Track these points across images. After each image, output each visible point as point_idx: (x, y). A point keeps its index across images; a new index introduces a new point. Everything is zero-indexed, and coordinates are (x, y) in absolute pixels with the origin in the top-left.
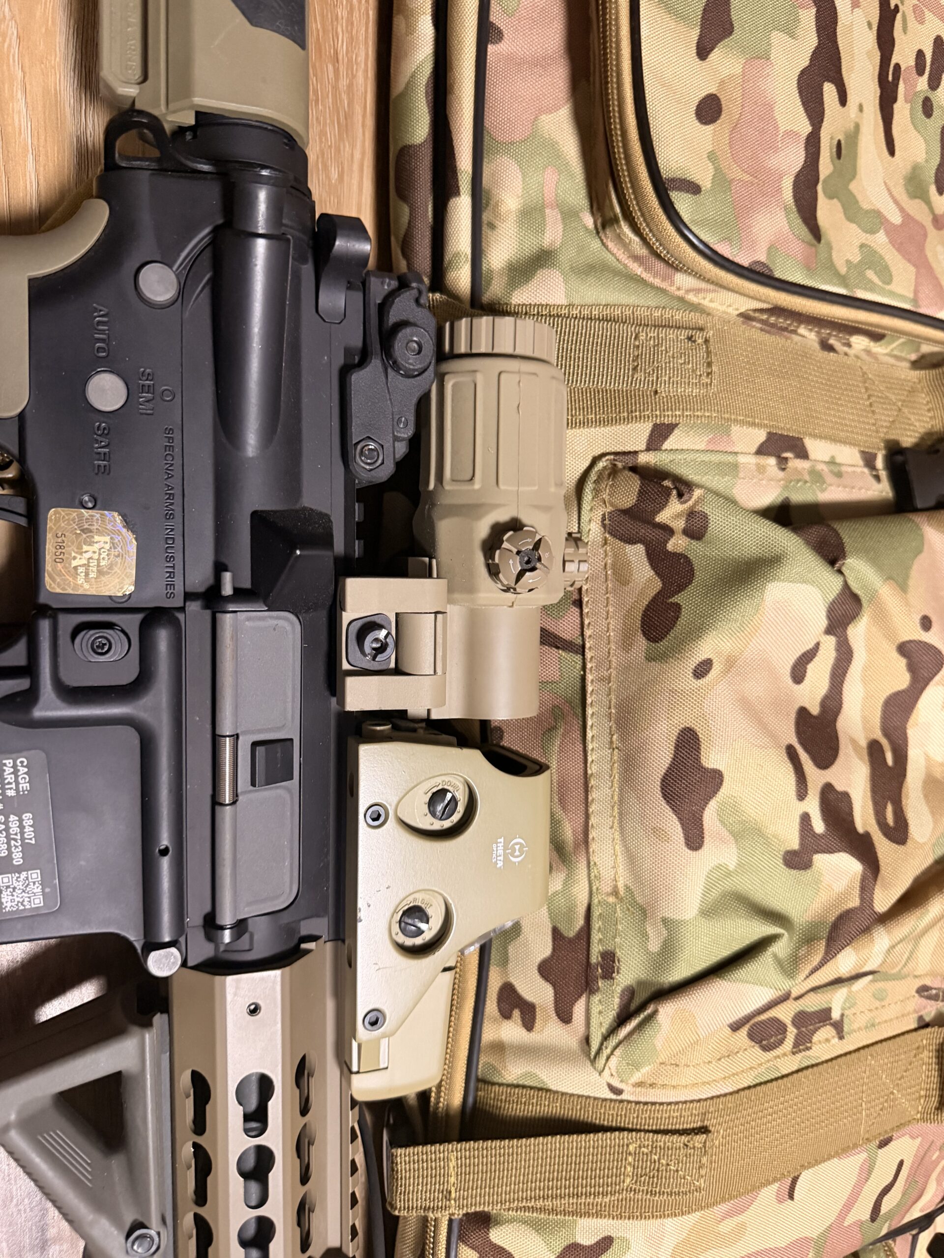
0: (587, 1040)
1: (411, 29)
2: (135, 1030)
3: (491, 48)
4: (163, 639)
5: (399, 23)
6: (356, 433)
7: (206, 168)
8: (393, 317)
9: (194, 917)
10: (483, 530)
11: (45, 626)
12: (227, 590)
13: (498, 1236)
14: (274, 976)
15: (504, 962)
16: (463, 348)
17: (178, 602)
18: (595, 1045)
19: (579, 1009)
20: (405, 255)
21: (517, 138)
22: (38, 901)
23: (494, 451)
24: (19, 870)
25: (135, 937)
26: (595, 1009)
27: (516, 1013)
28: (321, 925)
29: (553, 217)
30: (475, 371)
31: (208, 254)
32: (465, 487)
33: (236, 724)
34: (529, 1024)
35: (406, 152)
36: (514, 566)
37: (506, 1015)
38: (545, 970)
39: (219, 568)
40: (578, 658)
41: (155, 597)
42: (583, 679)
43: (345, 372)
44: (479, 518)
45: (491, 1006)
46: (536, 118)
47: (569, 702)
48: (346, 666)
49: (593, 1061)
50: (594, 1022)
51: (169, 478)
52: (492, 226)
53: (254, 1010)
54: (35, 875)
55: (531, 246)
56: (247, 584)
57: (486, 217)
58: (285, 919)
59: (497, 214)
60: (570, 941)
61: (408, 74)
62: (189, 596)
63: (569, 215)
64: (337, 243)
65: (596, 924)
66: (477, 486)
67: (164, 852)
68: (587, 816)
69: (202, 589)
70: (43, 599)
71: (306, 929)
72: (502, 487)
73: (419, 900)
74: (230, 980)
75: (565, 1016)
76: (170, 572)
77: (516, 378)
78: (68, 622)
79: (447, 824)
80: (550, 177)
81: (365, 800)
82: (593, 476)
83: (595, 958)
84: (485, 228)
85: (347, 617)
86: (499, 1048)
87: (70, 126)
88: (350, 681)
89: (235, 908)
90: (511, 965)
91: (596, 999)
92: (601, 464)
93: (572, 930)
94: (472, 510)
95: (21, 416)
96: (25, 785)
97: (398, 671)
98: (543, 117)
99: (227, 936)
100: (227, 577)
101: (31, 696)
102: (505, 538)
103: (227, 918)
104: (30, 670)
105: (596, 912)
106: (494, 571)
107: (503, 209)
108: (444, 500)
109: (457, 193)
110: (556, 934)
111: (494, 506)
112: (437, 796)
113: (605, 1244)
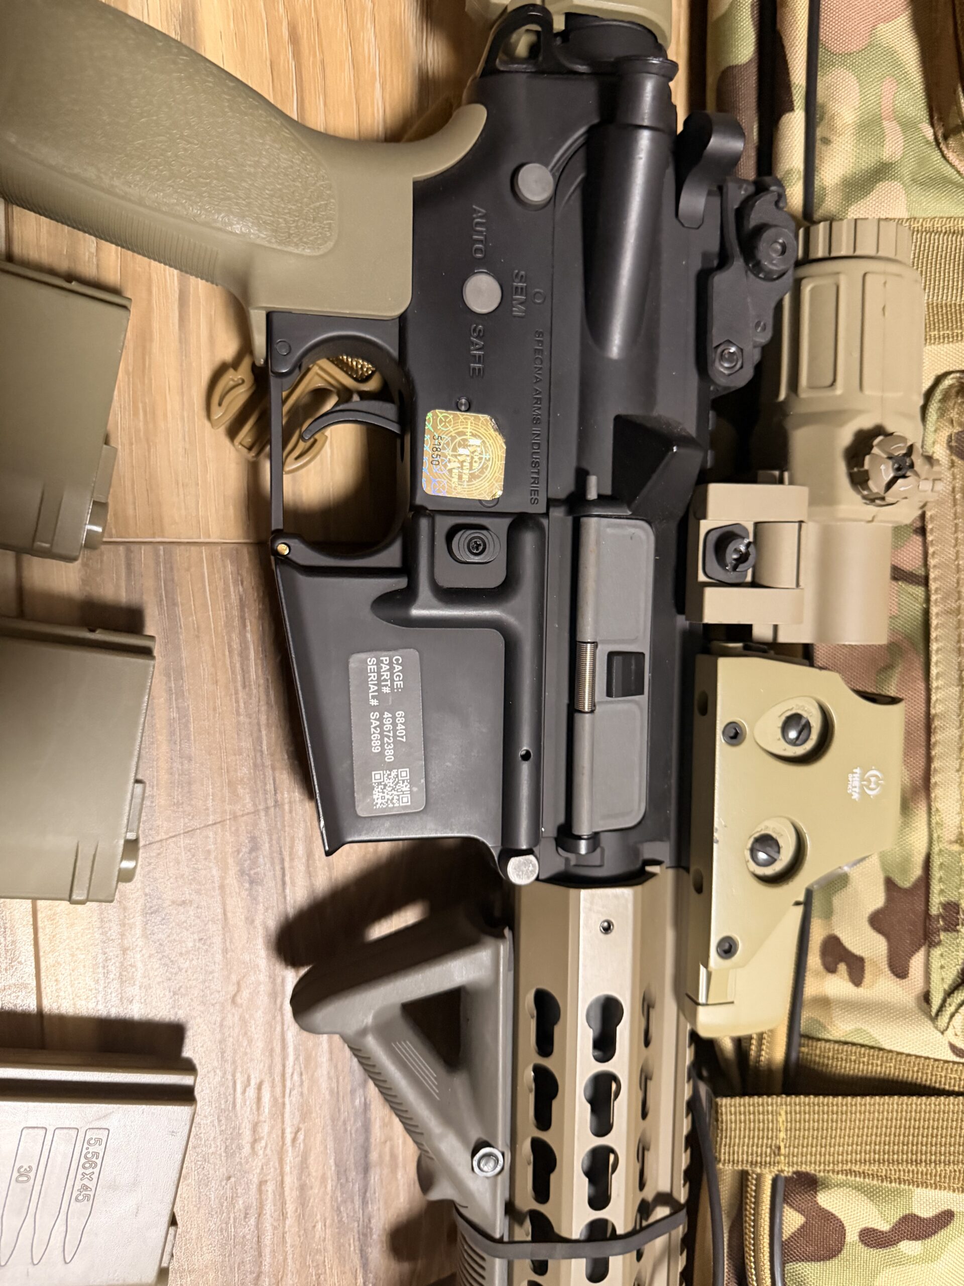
0: (926, 997)
2: (490, 941)
4: (529, 540)
6: (716, 336)
7: (582, 68)
8: (754, 220)
9: (549, 829)
10: (845, 437)
11: (424, 523)
12: (592, 495)
13: (826, 1200)
14: (626, 893)
15: (828, 914)
16: (820, 252)
17: (541, 508)
18: (936, 1001)
19: (917, 962)
21: (854, 48)
22: (406, 800)
23: (857, 355)
24: (390, 767)
25: (493, 844)
26: (935, 964)
27: (842, 967)
28: (662, 850)
29: (891, 128)
30: (838, 273)
31: (581, 155)
32: (827, 393)
33: (596, 631)
34: (857, 976)
35: (728, 74)
36: (886, 472)
37: (831, 969)
38: (877, 921)
39: (581, 476)
40: (919, 591)
41: (521, 504)
42: (927, 613)
43: (703, 280)
44: (842, 424)
45: (814, 960)
46: (874, 27)
47: (908, 638)
48: (702, 578)
49: (934, 1019)
50: (935, 977)
51: (537, 382)
52: (826, 141)
53: (607, 929)
54: (405, 773)
55: (868, 161)
56: (608, 491)
57: (819, 132)
58: (633, 837)
59: (832, 128)
60: (906, 891)
62: (551, 503)
63: (907, 126)
64: (712, 140)
65: (936, 873)
66: (839, 391)
67: (526, 757)
68: (929, 759)
69: (562, 495)
70: (419, 501)
71: (650, 850)
72: (867, 391)
73: (769, 827)
74: (585, 893)
75: (899, 970)
76: (535, 478)
77: (882, 279)
78: (444, 524)
79: (800, 751)
80: (888, 88)
81: (723, 717)
82: (938, 395)
83: (935, 910)
84: (819, 144)
85: (705, 526)
86: (824, 1002)
88: (708, 591)
89: (591, 821)
90: (835, 919)
91: (936, 952)
92: (947, 382)
93: (906, 882)
94: (836, 417)
95: (402, 318)
96: (399, 683)
97: (754, 584)
98: (881, 26)
99: (583, 847)
100: (593, 480)
101: (408, 595)
102: (876, 442)
103: (584, 827)
104: (408, 568)
105: (936, 861)
106: (859, 480)
107: (838, 123)
108: (799, 409)
109: (791, 109)
110: (890, 884)
111: (859, 412)
112: (793, 720)
113: (945, 1218)
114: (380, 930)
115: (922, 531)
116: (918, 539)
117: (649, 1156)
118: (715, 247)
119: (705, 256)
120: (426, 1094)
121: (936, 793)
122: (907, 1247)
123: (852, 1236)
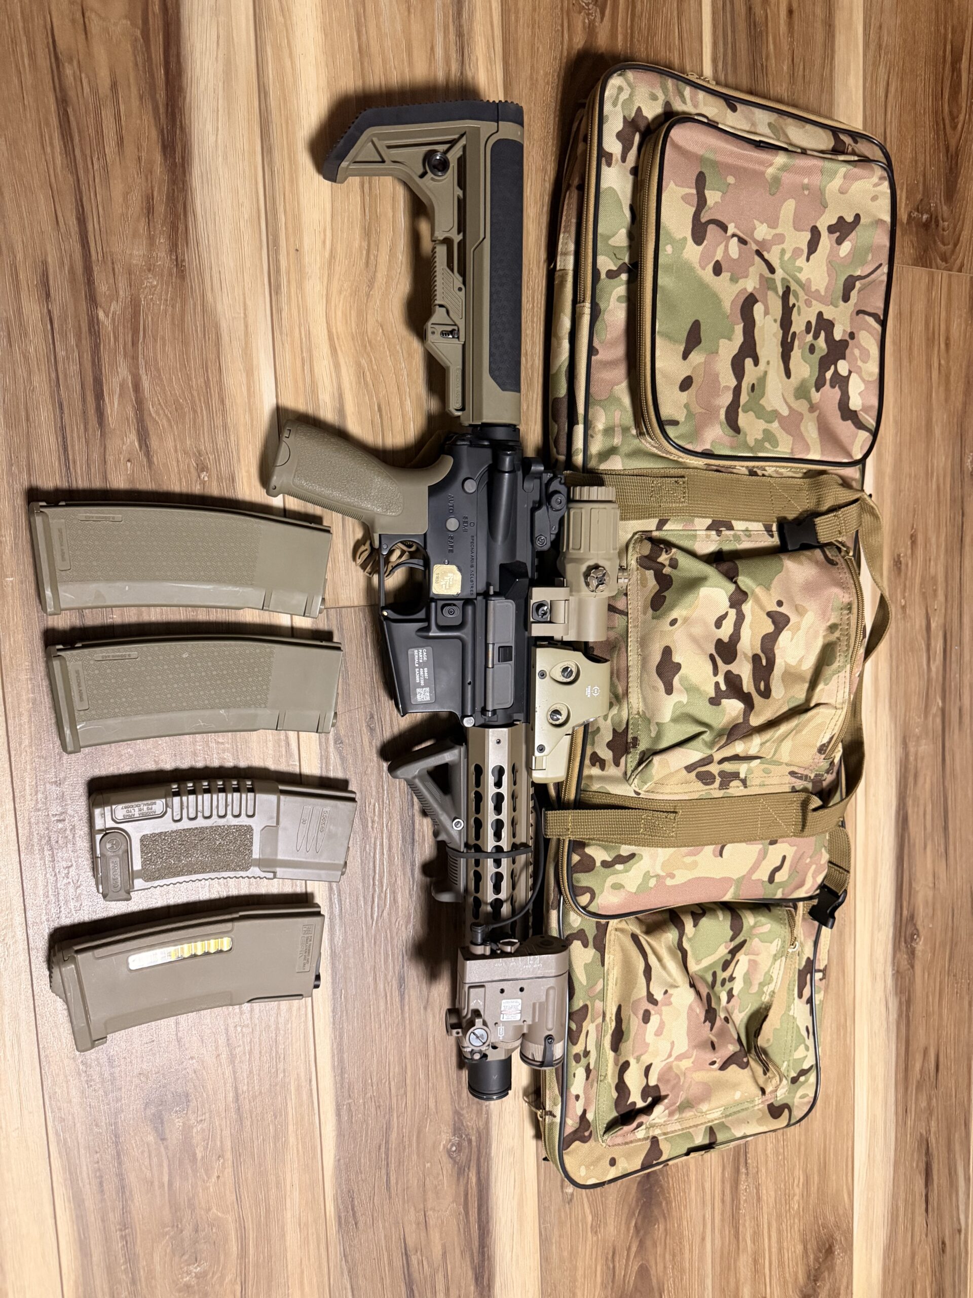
0: (625, 773)
1: (559, 345)
2: (458, 747)
3: (593, 358)
4: (469, 609)
5: (554, 340)
6: (536, 534)
7: (486, 443)
8: (551, 489)
9: (478, 708)
10: (584, 568)
11: (433, 604)
12: (492, 592)
13: (588, 850)
14: (505, 730)
15: (593, 744)
16: (577, 498)
17: (474, 596)
18: (629, 773)
19: (623, 760)
20: (556, 447)
21: (603, 398)
22: (428, 698)
23: (588, 539)
24: (423, 687)
25: (459, 714)
26: (629, 760)
27: (598, 764)
28: (521, 716)
29: (618, 430)
30: (582, 507)
31: (486, 474)
32: (577, 551)
33: (494, 639)
34: (603, 768)
35: (556, 400)
36: (594, 583)
37: (593, 765)
38: (610, 745)
39: (488, 585)
40: (625, 617)
41: (466, 595)
42: (627, 626)
43: (533, 510)
44: (582, 564)
45: (587, 762)
46: (613, 388)
47: (621, 636)
48: (532, 620)
49: (627, 781)
50: (629, 765)
51: (472, 552)
52: (592, 437)
53: (499, 742)
54: (428, 689)
55: (608, 445)
56: (497, 590)
57: (590, 432)
58: (509, 711)
59: (594, 431)
60: (620, 734)
61: (558, 366)
62: (478, 594)
63: (625, 430)
64: (533, 468)
65: (631, 727)
66: (582, 551)
67: (469, 684)
68: (628, 683)
69: (482, 592)
70: (431, 595)
71: (516, 716)
72: (592, 551)
73: (558, 707)
74: (491, 730)
75: (617, 764)
76: (472, 585)
77: (598, 510)
78: (440, 603)
79: (569, 680)
80: (617, 414)
81: (538, 669)
82: (633, 541)
83: (629, 741)
84: (589, 437)
85: (532, 602)
86: (590, 777)
87: (425, 407)
88: (533, 625)
89: (493, 705)
90: (596, 745)
91: (630, 756)
92: (636, 536)
93: (620, 730)
94: (579, 561)
95: (425, 535)
96: (425, 659)
97: (551, 622)
98: (616, 388)
99: (490, 714)
100: (492, 588)
101: (428, 629)
102: (591, 573)
103: (490, 707)
104: (427, 619)
105: (631, 722)
106: (588, 584)
107: (597, 430)
108: (569, 556)
109: (578, 423)
110: (614, 731)
111: (588, 559)
112: (565, 669)
113: (633, 856)
114: (417, 748)
115: (626, 595)
116: (624, 597)
117: (518, 827)
118: (537, 498)
119: (534, 502)
120: (436, 800)
121: (630, 695)
122: (619, 867)
123: (598, 864)
